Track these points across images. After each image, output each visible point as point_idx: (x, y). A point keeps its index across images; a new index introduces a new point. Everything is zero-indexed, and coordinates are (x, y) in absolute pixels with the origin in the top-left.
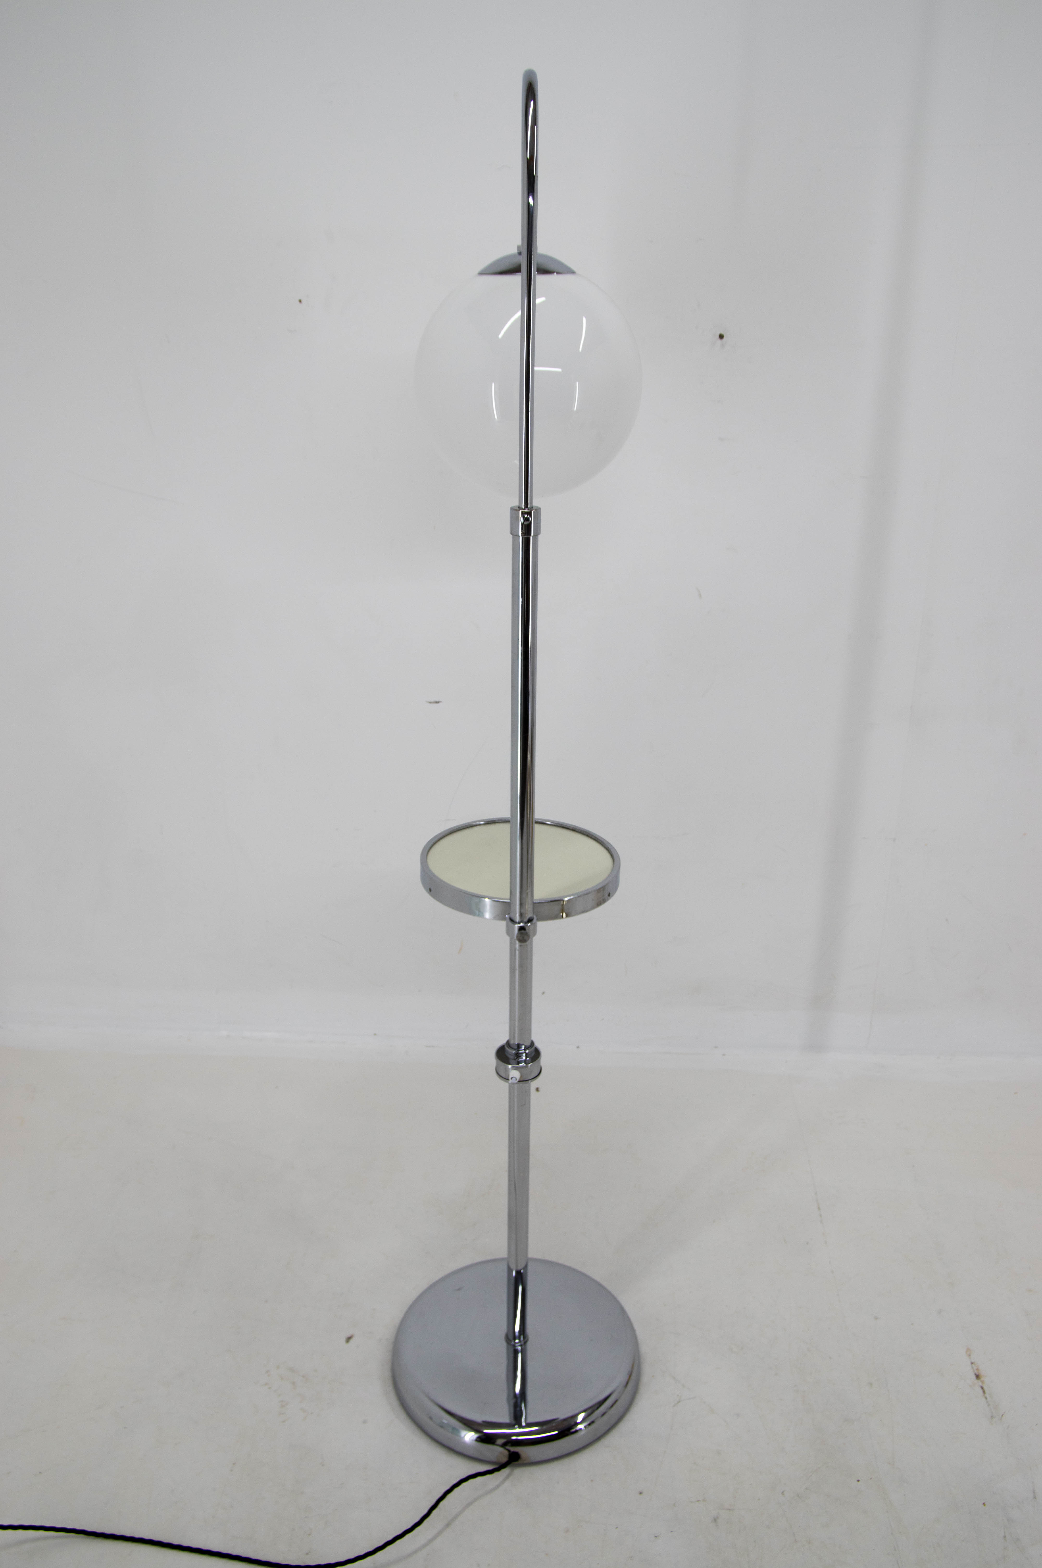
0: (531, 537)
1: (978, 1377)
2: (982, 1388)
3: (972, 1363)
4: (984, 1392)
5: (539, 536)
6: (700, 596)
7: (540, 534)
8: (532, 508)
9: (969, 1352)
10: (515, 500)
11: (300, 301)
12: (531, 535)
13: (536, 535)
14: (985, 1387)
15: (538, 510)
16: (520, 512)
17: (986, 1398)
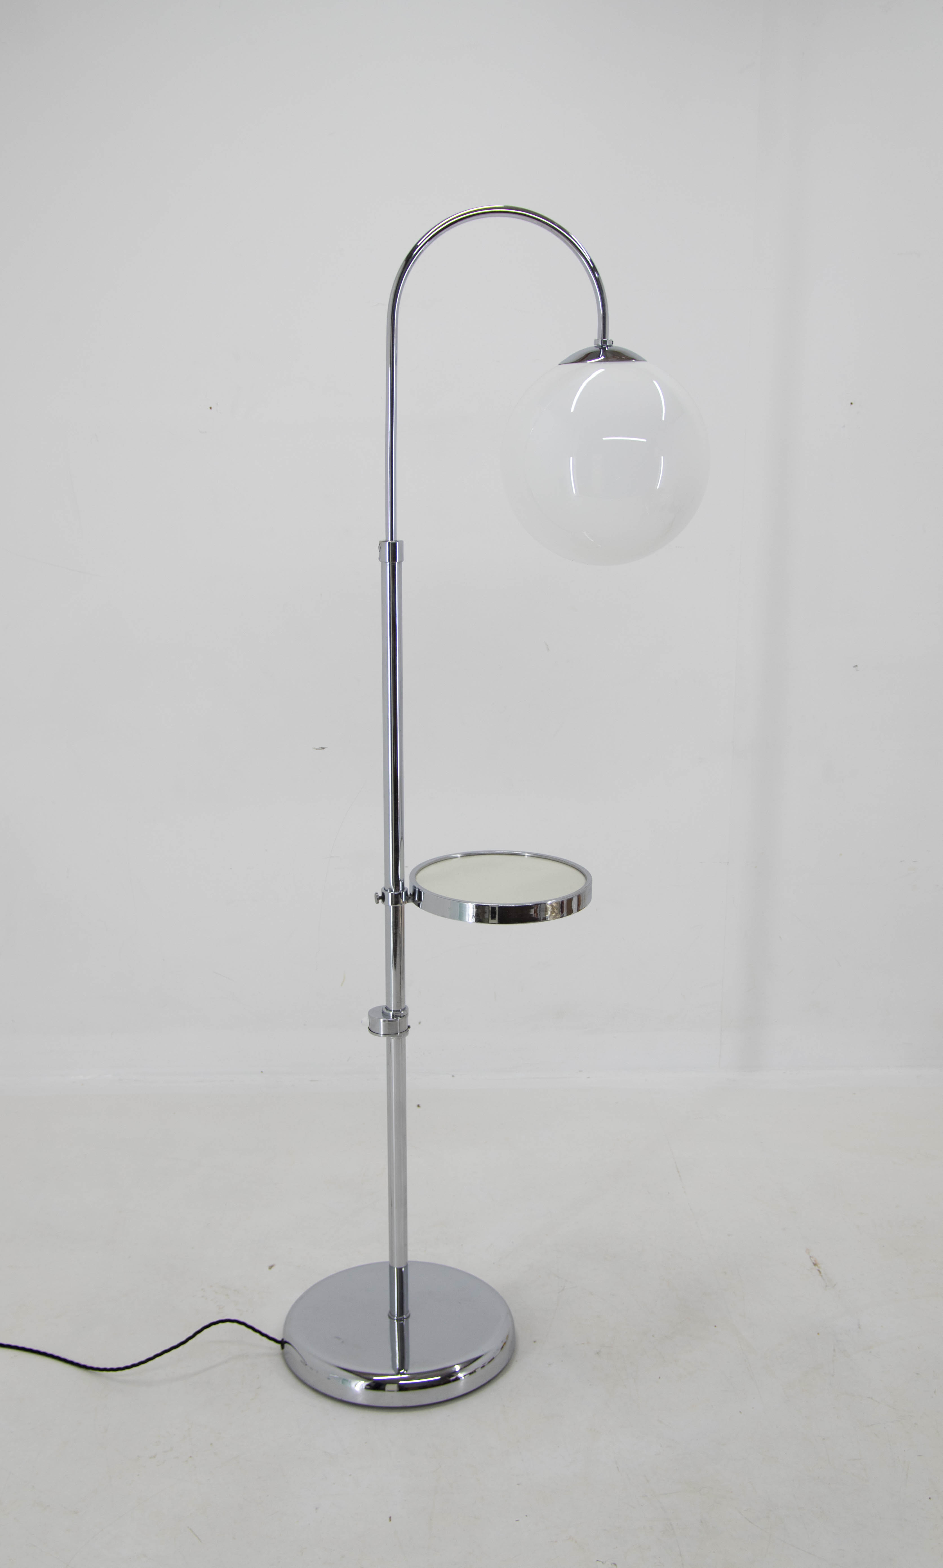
0: (397, 563)
1: (815, 1264)
2: (819, 1270)
3: (810, 1257)
4: (820, 1272)
5: (402, 562)
6: (548, 649)
7: (403, 561)
8: (396, 541)
9: (808, 1251)
10: (383, 535)
11: (211, 408)
12: (396, 561)
13: (400, 563)
14: (820, 1270)
15: (401, 543)
16: (387, 543)
17: (822, 1276)
